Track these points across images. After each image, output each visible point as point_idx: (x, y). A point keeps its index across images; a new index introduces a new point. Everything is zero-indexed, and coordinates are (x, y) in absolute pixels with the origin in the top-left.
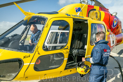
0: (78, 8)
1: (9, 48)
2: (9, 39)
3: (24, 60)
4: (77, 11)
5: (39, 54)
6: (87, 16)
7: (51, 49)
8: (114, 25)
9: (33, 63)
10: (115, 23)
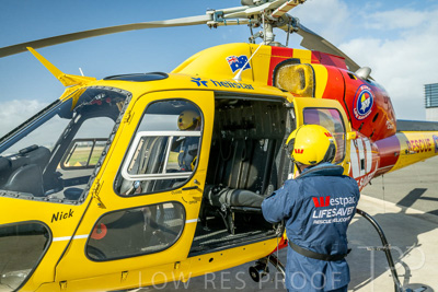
0: (239, 59)
1: (7, 189)
2: (10, 162)
3: (53, 226)
4: (234, 69)
5: (101, 205)
6: (269, 84)
7: (145, 191)
8: (363, 108)
9: (82, 237)
10: (365, 103)
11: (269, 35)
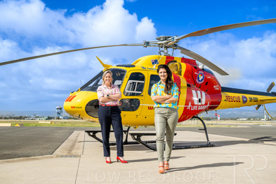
11: (166, 51)
